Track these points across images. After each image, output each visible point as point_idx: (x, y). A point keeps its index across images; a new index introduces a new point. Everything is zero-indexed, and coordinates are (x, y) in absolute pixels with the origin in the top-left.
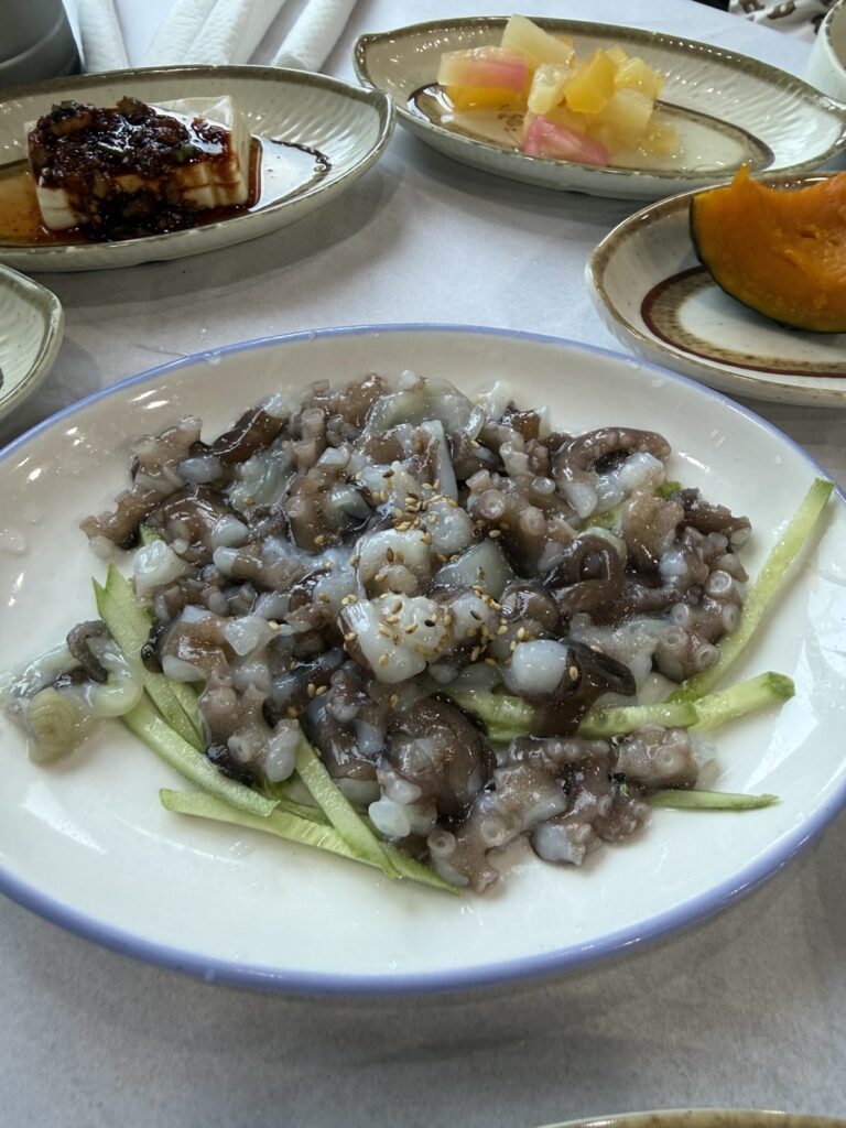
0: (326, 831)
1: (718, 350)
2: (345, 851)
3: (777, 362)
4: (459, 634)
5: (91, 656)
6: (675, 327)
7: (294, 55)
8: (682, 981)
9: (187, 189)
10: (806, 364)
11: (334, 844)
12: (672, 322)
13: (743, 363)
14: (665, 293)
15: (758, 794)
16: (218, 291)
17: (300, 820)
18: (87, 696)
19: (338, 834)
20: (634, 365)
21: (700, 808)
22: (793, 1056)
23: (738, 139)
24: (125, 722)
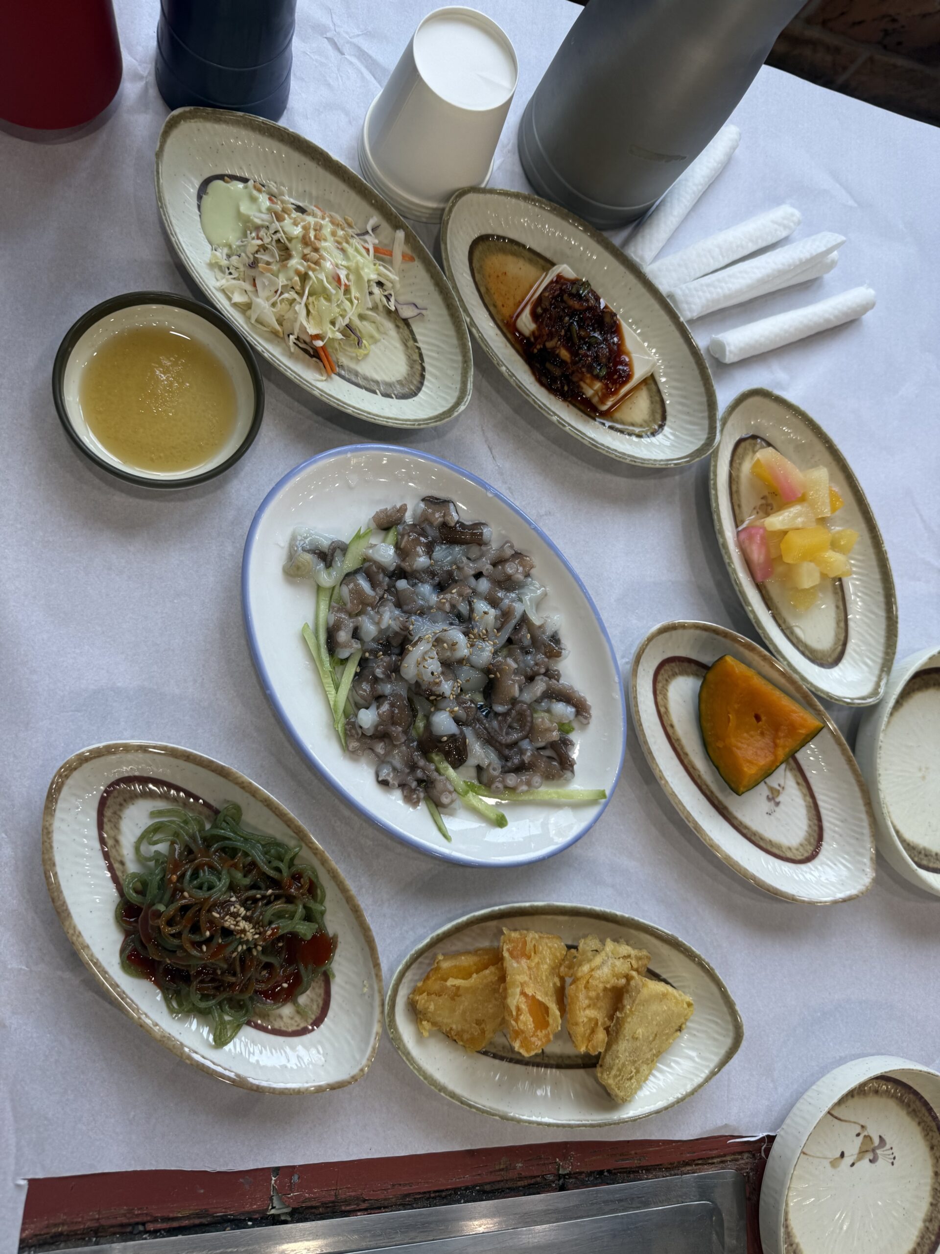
0: (333, 692)
1: (666, 708)
2: (332, 703)
3: (678, 740)
4: (434, 689)
5: (332, 555)
6: (667, 680)
7: (727, 349)
8: (370, 843)
9: (585, 382)
10: (686, 754)
11: (331, 698)
12: (669, 677)
13: (666, 725)
14: (686, 664)
15: (450, 834)
16: (540, 438)
17: (331, 679)
18: (318, 567)
19: (336, 697)
20: (617, 679)
21: (432, 815)
22: (371, 892)
23: (837, 638)
24: (319, 588)
